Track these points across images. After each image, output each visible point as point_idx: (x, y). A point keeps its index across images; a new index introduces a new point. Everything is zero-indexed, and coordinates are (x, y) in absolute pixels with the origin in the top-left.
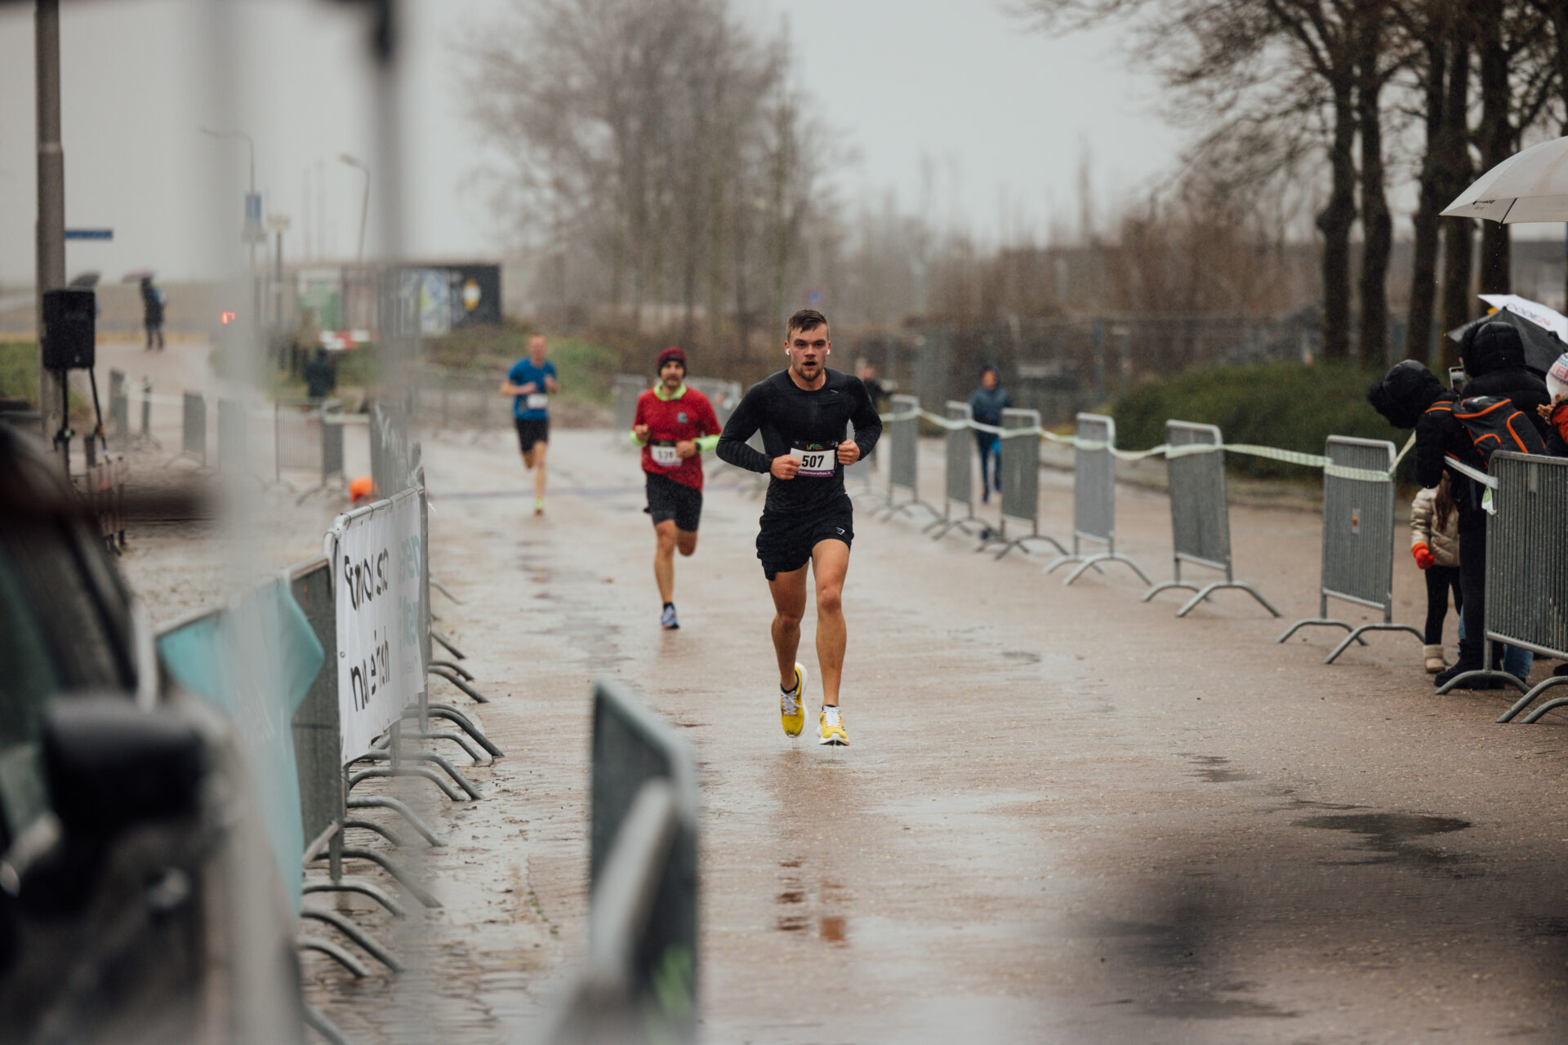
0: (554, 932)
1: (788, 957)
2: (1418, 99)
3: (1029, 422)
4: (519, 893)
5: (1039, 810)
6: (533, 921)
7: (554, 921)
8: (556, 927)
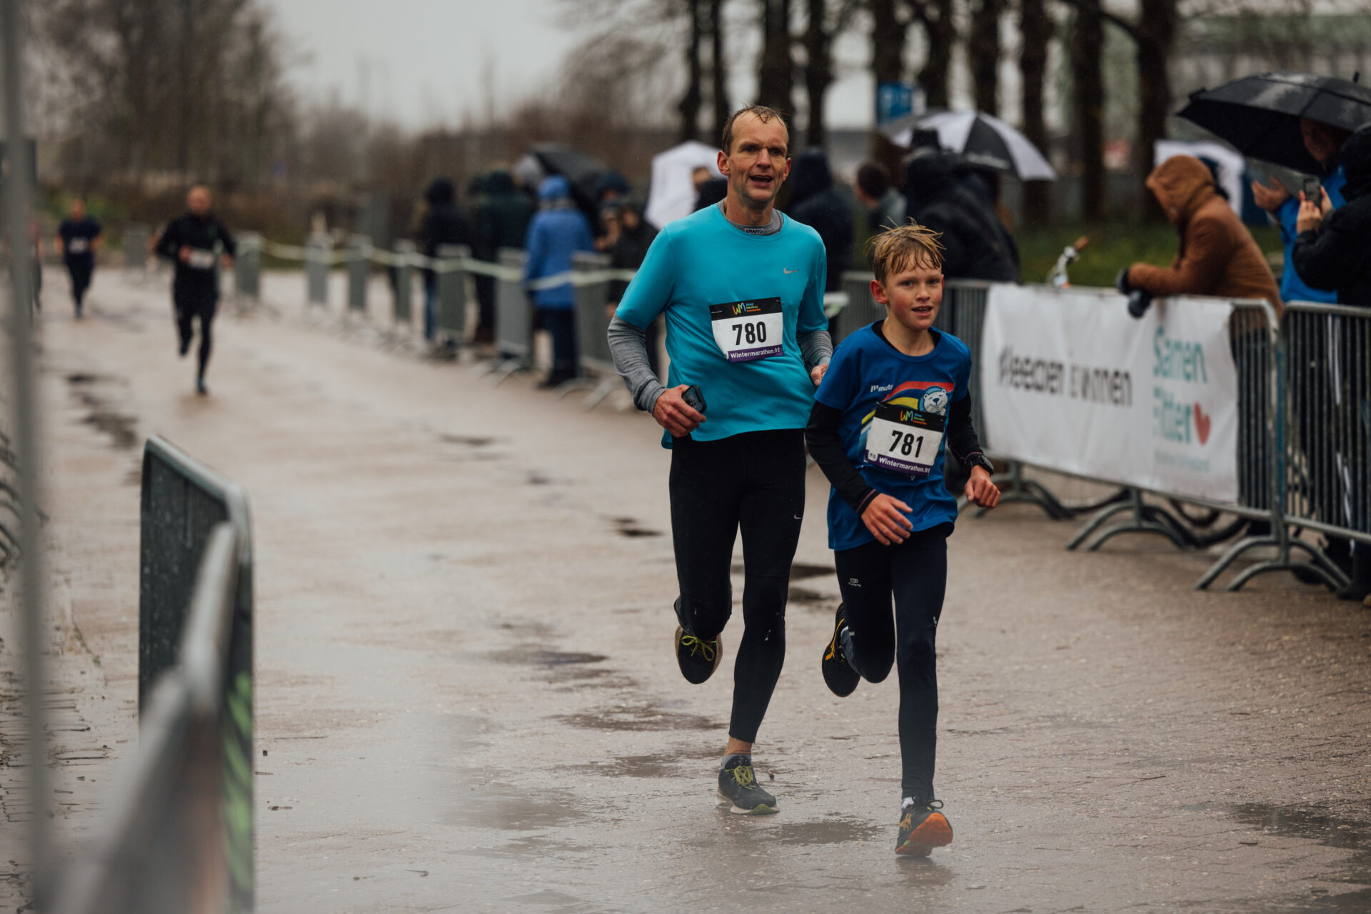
0: (97, 661)
1: (293, 681)
2: (754, 11)
3: (458, 257)
4: (66, 630)
5: (488, 560)
6: (79, 652)
7: (96, 653)
8: (98, 657)
